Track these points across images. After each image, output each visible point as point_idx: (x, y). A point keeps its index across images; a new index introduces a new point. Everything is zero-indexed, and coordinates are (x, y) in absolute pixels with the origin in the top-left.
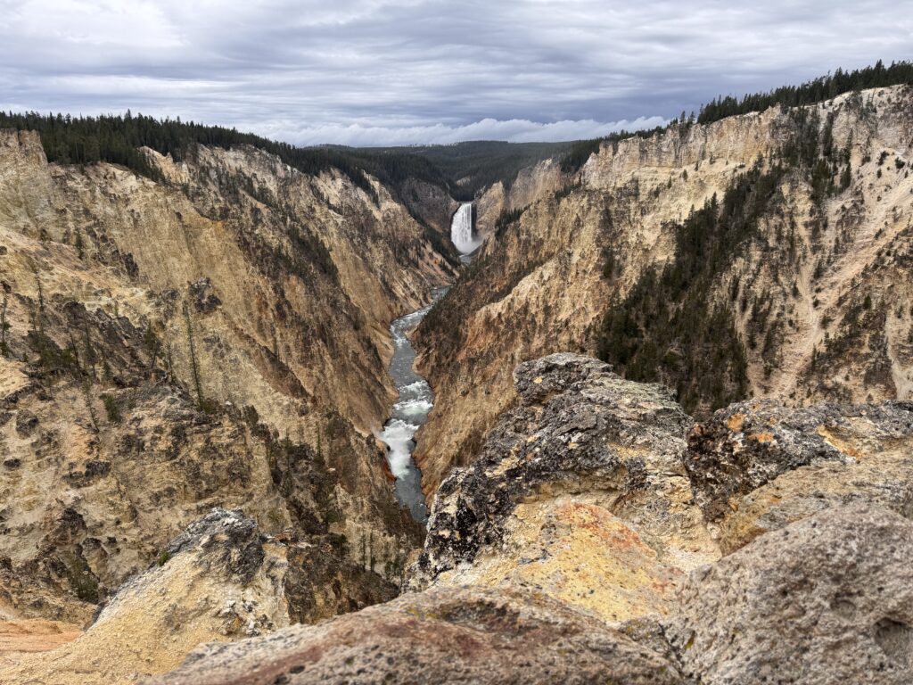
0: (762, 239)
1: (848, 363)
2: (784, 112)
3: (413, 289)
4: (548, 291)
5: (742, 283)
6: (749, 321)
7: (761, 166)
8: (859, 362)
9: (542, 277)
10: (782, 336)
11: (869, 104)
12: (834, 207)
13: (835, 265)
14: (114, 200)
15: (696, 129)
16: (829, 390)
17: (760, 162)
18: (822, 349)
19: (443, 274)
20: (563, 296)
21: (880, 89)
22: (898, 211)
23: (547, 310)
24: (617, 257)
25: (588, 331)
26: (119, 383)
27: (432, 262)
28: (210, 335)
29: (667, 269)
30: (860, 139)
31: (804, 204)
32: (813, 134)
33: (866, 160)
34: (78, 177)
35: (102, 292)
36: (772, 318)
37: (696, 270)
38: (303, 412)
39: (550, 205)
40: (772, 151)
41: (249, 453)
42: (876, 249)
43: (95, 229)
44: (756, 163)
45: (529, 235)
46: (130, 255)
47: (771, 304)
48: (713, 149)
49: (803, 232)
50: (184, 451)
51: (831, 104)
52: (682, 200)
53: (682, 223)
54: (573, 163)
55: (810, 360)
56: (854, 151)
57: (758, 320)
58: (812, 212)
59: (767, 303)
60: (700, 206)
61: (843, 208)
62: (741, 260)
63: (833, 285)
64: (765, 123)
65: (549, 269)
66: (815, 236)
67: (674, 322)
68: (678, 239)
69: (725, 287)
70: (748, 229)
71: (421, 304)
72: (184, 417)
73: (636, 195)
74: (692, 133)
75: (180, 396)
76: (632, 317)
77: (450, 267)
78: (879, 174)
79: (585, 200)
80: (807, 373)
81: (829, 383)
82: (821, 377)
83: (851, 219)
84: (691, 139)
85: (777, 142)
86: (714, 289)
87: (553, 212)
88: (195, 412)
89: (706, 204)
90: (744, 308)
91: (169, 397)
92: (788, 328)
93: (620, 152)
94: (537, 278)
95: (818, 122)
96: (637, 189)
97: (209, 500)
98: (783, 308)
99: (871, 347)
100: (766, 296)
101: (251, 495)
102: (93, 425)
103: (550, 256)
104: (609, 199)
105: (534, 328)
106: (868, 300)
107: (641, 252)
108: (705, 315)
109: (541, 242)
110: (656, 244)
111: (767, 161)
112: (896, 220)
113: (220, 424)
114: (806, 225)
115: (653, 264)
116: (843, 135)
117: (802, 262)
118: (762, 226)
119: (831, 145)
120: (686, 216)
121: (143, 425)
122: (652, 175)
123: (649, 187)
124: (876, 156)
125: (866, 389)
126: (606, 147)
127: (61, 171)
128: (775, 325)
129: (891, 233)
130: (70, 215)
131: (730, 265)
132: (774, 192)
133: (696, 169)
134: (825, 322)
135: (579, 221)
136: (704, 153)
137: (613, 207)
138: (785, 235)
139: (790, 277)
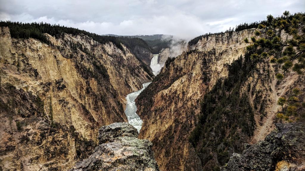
0: (258, 71)
4: (184, 86)
5: (252, 86)
6: (255, 99)
9: (182, 81)
10: (266, 105)
13: (284, 80)
14: (33, 50)
15: (235, 33)
19: (147, 79)
20: (189, 88)
23: (183, 93)
24: (208, 75)
25: (198, 101)
26: (23, 116)
27: (143, 75)
28: (61, 98)
29: (226, 80)
34: (21, 43)
35: (24, 82)
36: (263, 98)
37: (236, 81)
38: (93, 128)
39: (185, 56)
41: (68, 143)
42: (298, 75)
43: (25, 60)
45: (178, 66)
46: (36, 70)
47: (262, 93)
48: (240, 40)
49: (272, 69)
50: (44, 142)
52: (230, 57)
53: (230, 64)
54: (193, 43)
57: (258, 98)
60: (236, 58)
62: (251, 78)
63: (283, 87)
65: (184, 79)
66: (276, 70)
67: (228, 99)
68: (229, 69)
69: (246, 87)
70: (253, 67)
72: (45, 129)
73: (215, 54)
74: (233, 34)
75: (45, 121)
76: (214, 97)
79: (197, 55)
84: (233, 36)
86: (242, 87)
87: (186, 59)
88: (50, 128)
89: (238, 58)
91: (41, 121)
92: (268, 102)
93: (209, 39)
94: (180, 81)
96: (215, 52)
97: (52, 161)
98: (266, 95)
101: (67, 160)
102: (11, 132)
103: (185, 74)
104: (205, 55)
105: (179, 99)
107: (216, 74)
108: (239, 97)
109: (182, 69)
113: (59, 132)
114: (273, 66)
115: (221, 78)
117: (272, 79)
118: (258, 66)
120: (231, 62)
121: (30, 132)
122: (220, 47)
126: (204, 38)
127: (16, 40)
128: (263, 101)
130: (16, 55)
131: (247, 79)
135: (195, 62)
136: (237, 41)
137: (207, 58)
138: (266, 69)
139: (268, 84)
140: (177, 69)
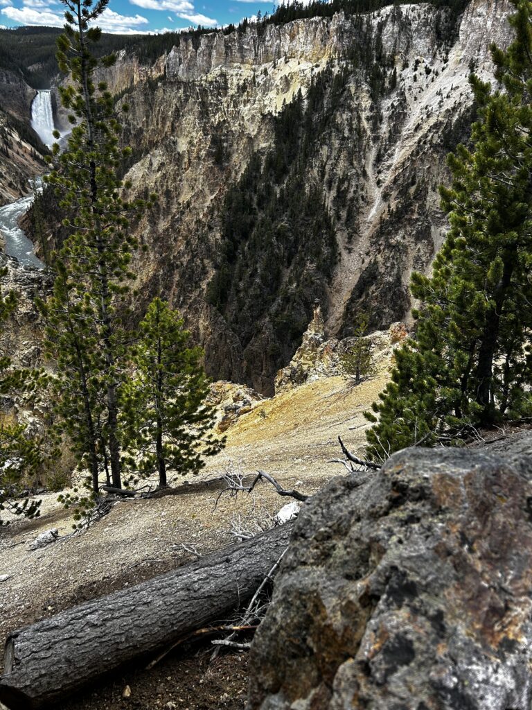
0: (339, 130)
1: (405, 226)
2: (347, 18)
5: (327, 168)
6: (335, 198)
7: (333, 67)
8: (411, 225)
9: (151, 164)
11: (407, 17)
12: (386, 103)
13: (389, 152)
15: (271, 30)
17: (330, 64)
18: (386, 217)
20: (181, 180)
21: (413, 6)
22: (430, 108)
24: (225, 144)
29: (270, 154)
30: (401, 48)
31: (366, 102)
32: (368, 41)
33: (405, 66)
40: (339, 54)
44: (327, 63)
45: (129, 124)
48: (286, 49)
49: (366, 125)
51: (378, 16)
53: (277, 115)
55: (379, 226)
56: (397, 57)
57: (341, 196)
58: (372, 109)
59: (346, 184)
60: (289, 101)
61: (392, 105)
62: (325, 148)
64: (333, 27)
65: (158, 156)
67: (281, 200)
69: (316, 170)
70: (328, 121)
71: (21, 194)
73: (226, 88)
74: (268, 34)
76: (247, 197)
77: (41, 156)
78: (415, 79)
80: (377, 236)
82: (387, 239)
83: (399, 116)
84: (267, 38)
85: (343, 46)
86: (309, 172)
89: (294, 99)
90: (330, 189)
92: (361, 202)
93: (202, 47)
94: (147, 165)
95: (372, 30)
98: (357, 186)
99: (419, 214)
100: (346, 178)
103: (154, 145)
104: (204, 92)
106: (414, 178)
107: (245, 140)
110: (258, 133)
111: (336, 61)
112: (428, 116)
114: (368, 119)
115: (258, 150)
116: (390, 43)
117: (367, 150)
118: (338, 120)
119: (381, 51)
120: (279, 109)
122: (240, 73)
123: (235, 82)
124: (411, 64)
125: (416, 244)
126: (186, 40)
128: (352, 200)
129: (426, 127)
132: (344, 90)
133: (274, 67)
134: (385, 197)
135: (179, 111)
136: (279, 52)
137: (211, 99)
138: (354, 126)
139: (360, 161)
140: (128, 130)
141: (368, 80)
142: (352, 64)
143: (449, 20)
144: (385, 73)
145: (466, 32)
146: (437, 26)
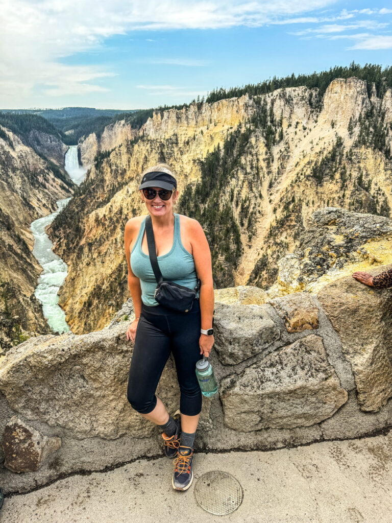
0: (243, 168)
1: (286, 230)
2: (250, 98)
3: (44, 201)
4: (133, 200)
5: (236, 192)
6: (240, 212)
7: (241, 128)
8: (291, 229)
9: (128, 192)
10: (256, 219)
11: (290, 96)
12: (276, 150)
13: (278, 181)
15: (206, 106)
16: (279, 244)
17: (240, 126)
18: (274, 224)
19: (63, 192)
21: (294, 88)
22: (305, 152)
27: (54, 184)
29: (198, 185)
30: (286, 114)
31: (262, 149)
32: (265, 111)
33: (290, 125)
36: (251, 210)
37: (213, 186)
39: (128, 148)
40: (245, 120)
42: (296, 172)
44: (238, 126)
45: (117, 167)
47: (250, 203)
48: (215, 118)
49: (263, 164)
51: (272, 95)
52: (202, 147)
53: (203, 160)
54: (137, 123)
55: (269, 230)
56: (284, 121)
57: (244, 211)
58: (266, 153)
59: (248, 202)
60: (212, 150)
61: (281, 151)
62: (234, 180)
63: (277, 191)
64: (241, 104)
65: (131, 187)
66: (268, 166)
67: (204, 215)
68: (202, 169)
69: (228, 194)
70: (236, 162)
71: (50, 211)
73: (177, 143)
74: (204, 108)
77: (67, 187)
78: (296, 133)
79: (149, 145)
80: (268, 237)
81: (278, 241)
82: (274, 239)
83: (284, 157)
84: (203, 112)
85: (248, 115)
86: (222, 196)
87: (130, 152)
89: (215, 149)
90: (237, 205)
92: (258, 215)
93: (165, 117)
94: (125, 192)
95: (267, 104)
96: (177, 139)
98: (255, 204)
99: (296, 222)
100: (247, 199)
103: (131, 179)
104: (162, 146)
106: (293, 198)
107: (183, 176)
108: (218, 210)
109: (125, 171)
110: (191, 172)
111: (243, 125)
112: (304, 157)
114: (264, 160)
115: (190, 183)
116: (279, 112)
117: (263, 180)
118: (243, 161)
119: (273, 117)
120: (205, 156)
122: (185, 132)
123: (183, 139)
124: (294, 124)
125: (295, 242)
126: (157, 114)
128: (252, 213)
129: (302, 164)
131: (229, 182)
132: (248, 143)
133: (208, 129)
134: (275, 210)
135: (146, 158)
136: (211, 120)
137: (165, 150)
138: (254, 165)
139: (258, 188)
140: (117, 171)
141: (265, 135)
142: (253, 126)
143: (318, 96)
144: (276, 130)
145: (328, 103)
146: (310, 100)
